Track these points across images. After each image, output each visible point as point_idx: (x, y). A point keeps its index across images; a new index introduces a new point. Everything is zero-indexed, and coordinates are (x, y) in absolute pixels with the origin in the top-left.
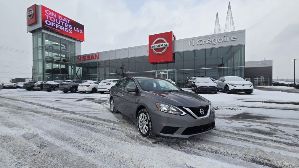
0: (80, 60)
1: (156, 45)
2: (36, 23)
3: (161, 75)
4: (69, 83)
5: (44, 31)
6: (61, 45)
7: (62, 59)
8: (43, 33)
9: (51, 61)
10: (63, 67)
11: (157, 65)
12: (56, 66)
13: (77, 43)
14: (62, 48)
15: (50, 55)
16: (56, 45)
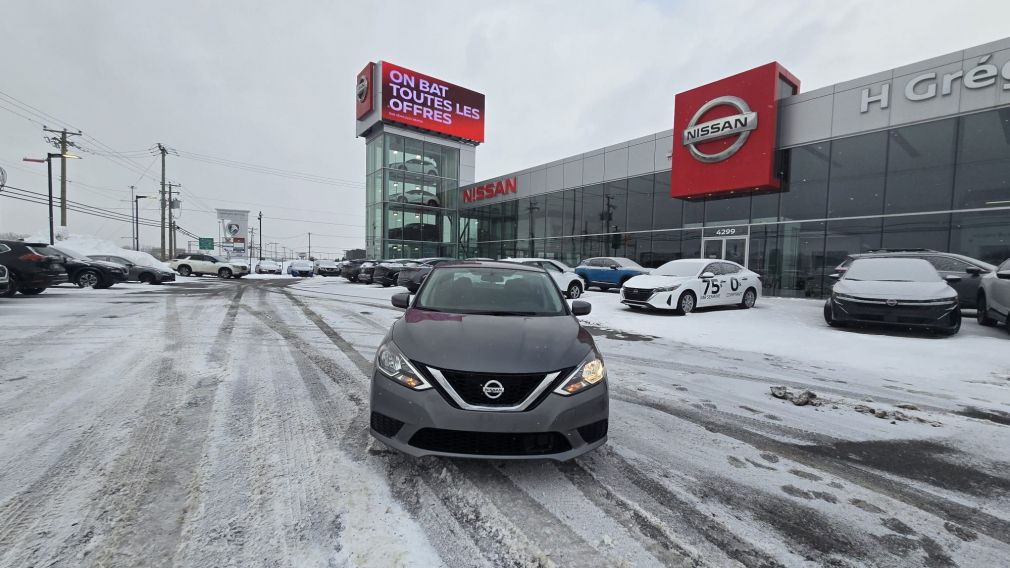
0: (469, 200)
1: (700, 126)
2: (371, 111)
3: (721, 241)
4: (420, 266)
5: (387, 129)
6: (427, 159)
7: (427, 198)
8: (385, 134)
9: (403, 206)
10: (430, 219)
11: (707, 203)
12: (413, 218)
13: (464, 149)
14: (427, 168)
15: (400, 191)
16: (415, 161)
